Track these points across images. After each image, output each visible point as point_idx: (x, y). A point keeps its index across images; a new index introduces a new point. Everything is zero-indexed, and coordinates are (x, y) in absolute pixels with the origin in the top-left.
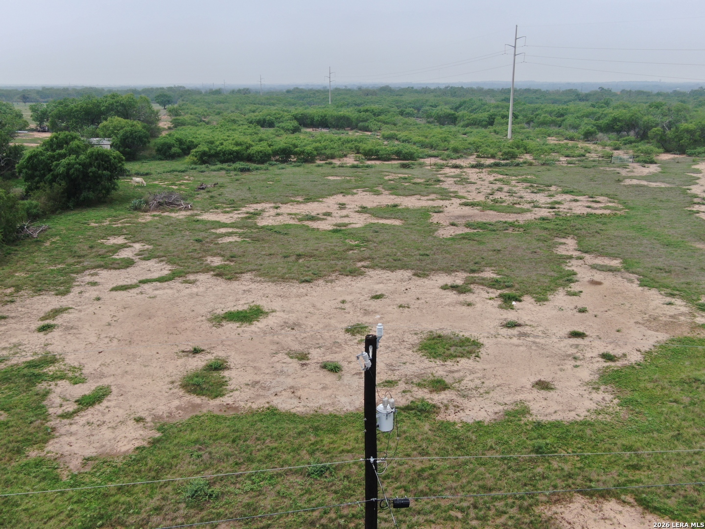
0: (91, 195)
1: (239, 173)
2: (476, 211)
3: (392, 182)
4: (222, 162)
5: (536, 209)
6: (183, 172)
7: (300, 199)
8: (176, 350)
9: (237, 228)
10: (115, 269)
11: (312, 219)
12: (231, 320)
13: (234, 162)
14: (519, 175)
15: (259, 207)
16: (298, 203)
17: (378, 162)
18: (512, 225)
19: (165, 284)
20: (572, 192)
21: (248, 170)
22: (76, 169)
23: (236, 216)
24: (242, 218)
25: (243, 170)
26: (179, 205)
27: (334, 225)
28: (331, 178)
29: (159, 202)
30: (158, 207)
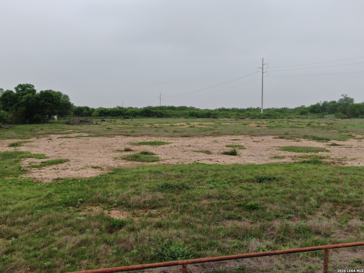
8: (112, 150)
10: (59, 134)
12: (145, 144)
19: (94, 137)
21: (128, 118)
25: (125, 118)
29: (81, 120)
30: (80, 123)
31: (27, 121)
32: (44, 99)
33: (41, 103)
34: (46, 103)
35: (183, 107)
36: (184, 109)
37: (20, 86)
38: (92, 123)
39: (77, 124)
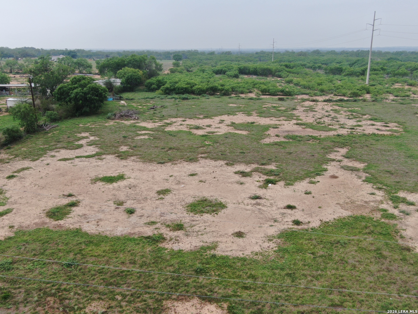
0: (88, 109)
1: (181, 100)
2: (300, 128)
3: (265, 109)
4: (177, 94)
5: (342, 129)
6: (152, 98)
7: (201, 117)
8: (61, 193)
9: (152, 131)
10: (70, 149)
11: (198, 128)
12: (102, 181)
13: (183, 94)
14: (350, 107)
15: (174, 120)
16: (199, 118)
17: (268, 97)
18: (314, 138)
19: (87, 159)
20: (376, 119)
21: (187, 99)
22: (80, 95)
23: (158, 124)
24: (160, 126)
25: (184, 99)
26: (132, 117)
27: (207, 133)
28: (231, 105)
31: (77, 114)
32: (91, 93)
33: (88, 97)
39: (117, 119)
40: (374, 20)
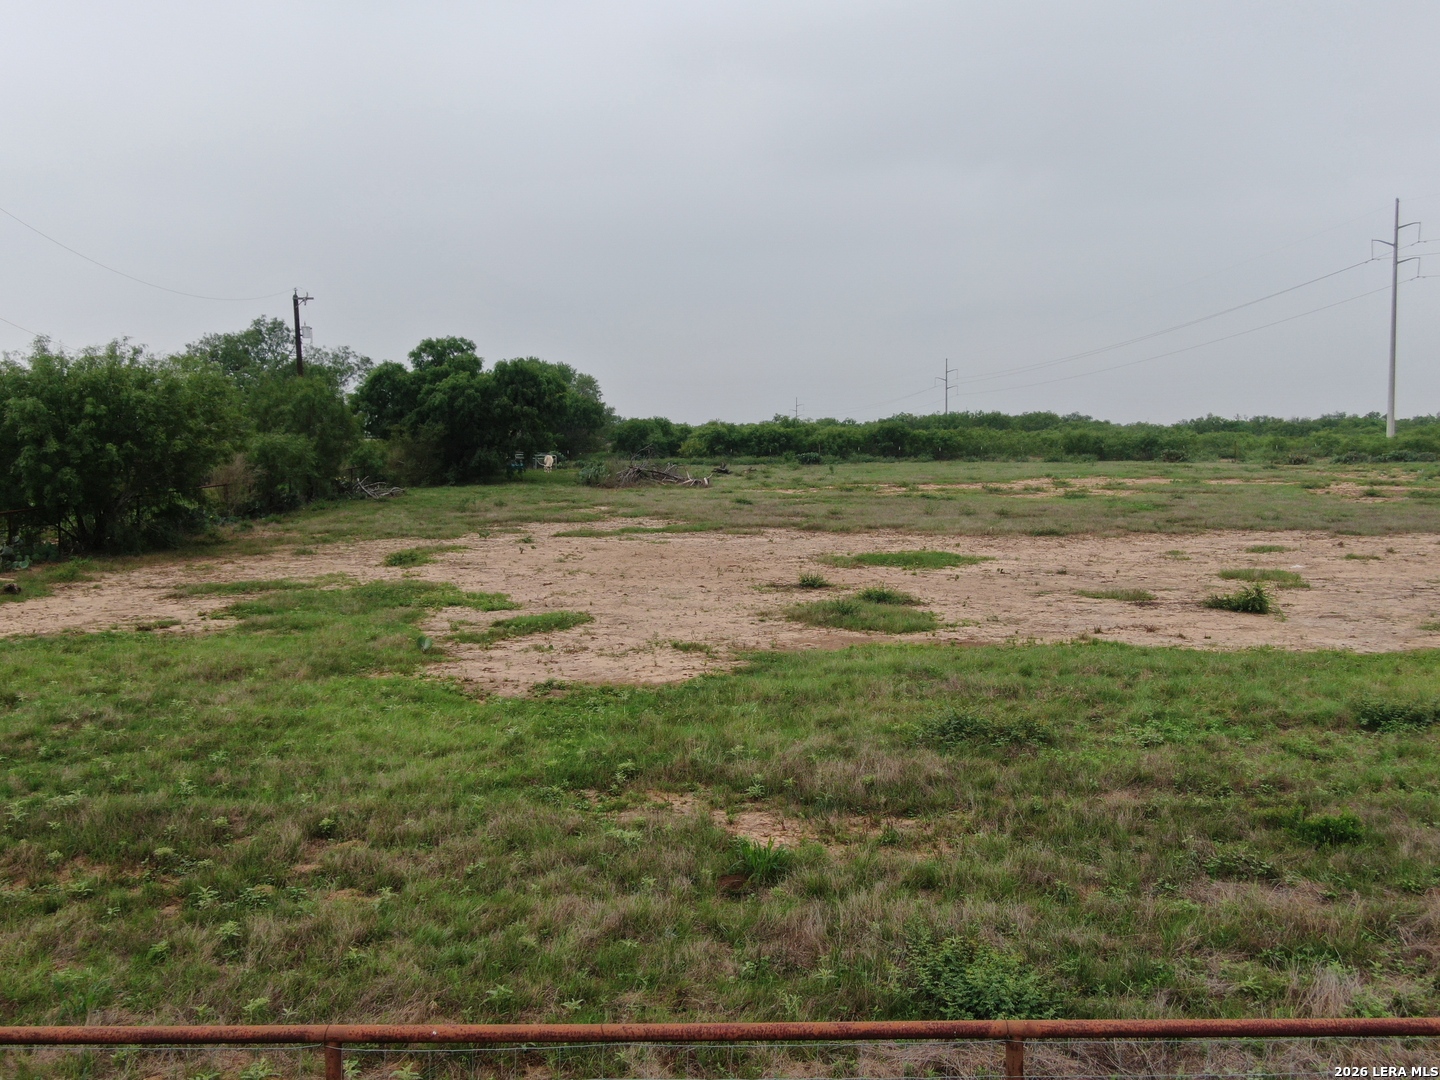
1: (798, 465)
10: (559, 521)
19: (684, 534)
21: (817, 461)
22: (469, 397)
25: (805, 461)
26: (682, 480)
29: (639, 471)
30: (636, 480)
31: (450, 475)
32: (509, 391)
33: (498, 406)
34: (517, 407)
35: (1038, 415)
36: (1046, 426)
37: (428, 346)
38: (680, 481)
39: (625, 486)
40: (1397, 228)
